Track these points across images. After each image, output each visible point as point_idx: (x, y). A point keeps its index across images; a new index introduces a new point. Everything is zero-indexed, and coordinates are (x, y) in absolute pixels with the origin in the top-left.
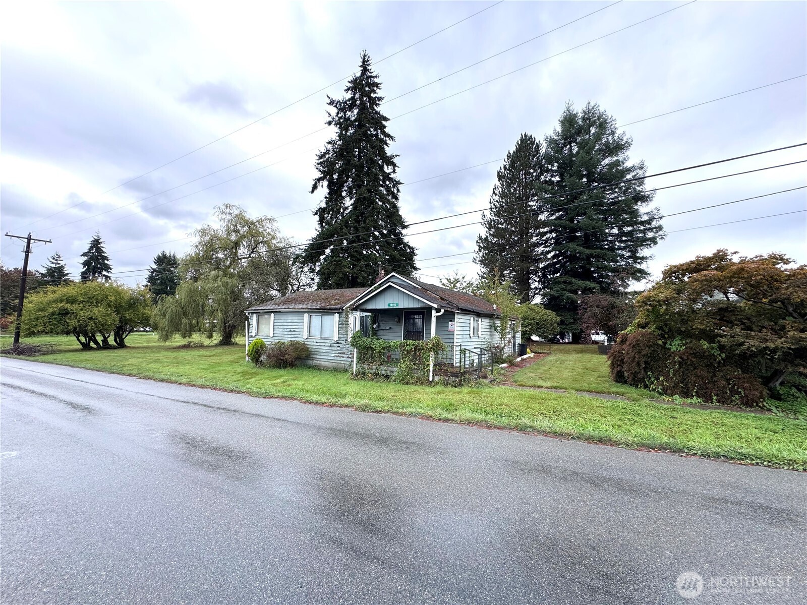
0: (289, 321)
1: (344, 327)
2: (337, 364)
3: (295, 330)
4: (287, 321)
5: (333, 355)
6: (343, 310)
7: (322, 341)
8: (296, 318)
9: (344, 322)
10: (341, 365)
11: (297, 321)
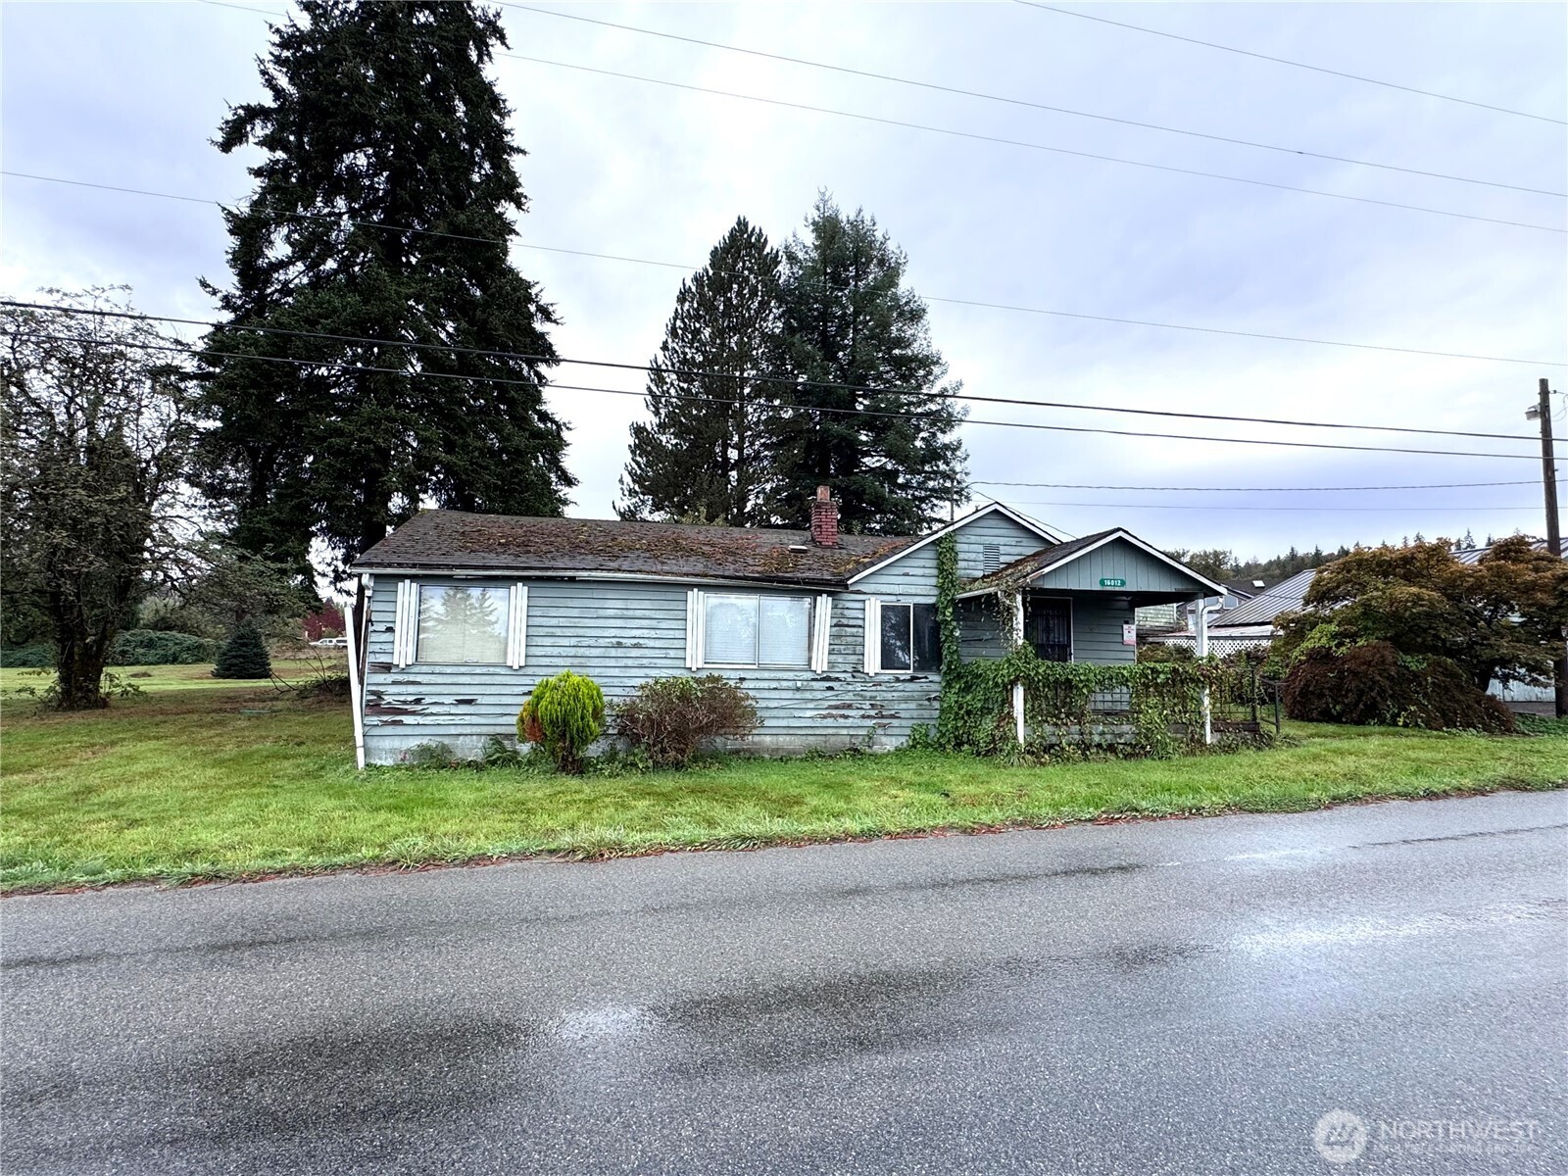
0: (610, 612)
1: (845, 633)
2: (823, 738)
3: (641, 641)
4: (601, 613)
5: (809, 714)
6: (846, 587)
7: (766, 675)
8: (641, 604)
9: (845, 621)
10: (839, 739)
11: (647, 613)
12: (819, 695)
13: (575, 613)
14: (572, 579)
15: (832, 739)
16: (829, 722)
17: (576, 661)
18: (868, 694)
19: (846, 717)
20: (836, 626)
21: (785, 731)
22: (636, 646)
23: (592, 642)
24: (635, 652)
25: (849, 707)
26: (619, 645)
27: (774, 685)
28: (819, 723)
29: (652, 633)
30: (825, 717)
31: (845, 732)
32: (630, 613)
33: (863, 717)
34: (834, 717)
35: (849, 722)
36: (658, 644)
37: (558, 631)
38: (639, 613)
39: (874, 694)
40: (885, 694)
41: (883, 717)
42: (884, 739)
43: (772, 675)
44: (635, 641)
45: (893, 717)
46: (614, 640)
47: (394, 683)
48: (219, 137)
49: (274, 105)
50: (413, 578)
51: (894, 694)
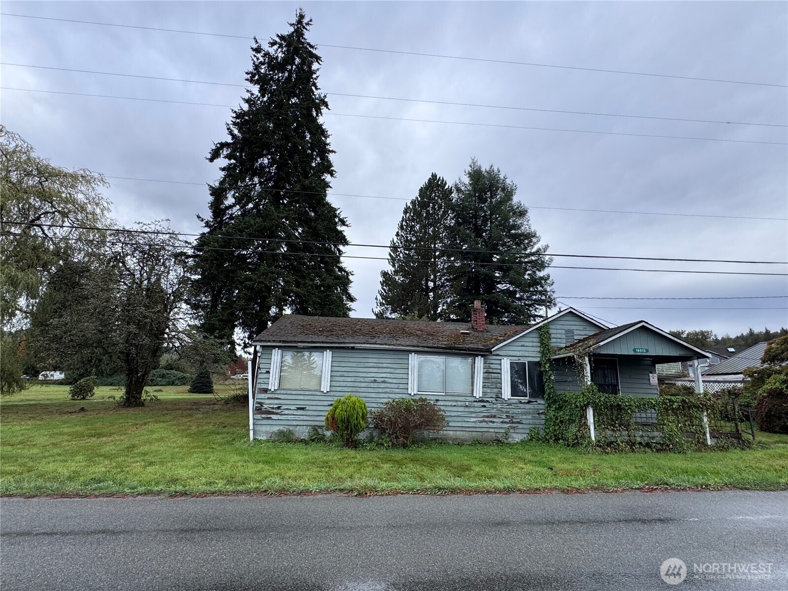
0: (371, 365)
1: (492, 378)
2: (481, 433)
3: (386, 379)
4: (367, 365)
5: (473, 420)
6: (491, 352)
7: (450, 398)
8: (386, 361)
9: (491, 370)
10: (489, 434)
11: (389, 365)
12: (478, 410)
13: (354, 365)
14: (353, 348)
15: (486, 434)
16: (484, 425)
17: (354, 389)
18: (505, 410)
19: (493, 422)
20: (486, 373)
21: (460, 429)
22: (384, 382)
23: (362, 380)
24: (383, 385)
25: (495, 417)
26: (375, 381)
27: (454, 404)
28: (478, 425)
29: (391, 376)
30: (481, 422)
31: (492, 430)
32: (381, 365)
33: (502, 422)
34: (485, 422)
35: (495, 425)
36: (394, 381)
37: (346, 374)
38: (385, 365)
39: (508, 410)
40: (514, 410)
41: (513, 423)
42: (514, 435)
43: (453, 398)
44: (383, 379)
45: (519, 423)
46: (373, 379)
47: (269, 398)
48: (209, 156)
49: (231, 142)
50: (279, 347)
51: (519, 410)
